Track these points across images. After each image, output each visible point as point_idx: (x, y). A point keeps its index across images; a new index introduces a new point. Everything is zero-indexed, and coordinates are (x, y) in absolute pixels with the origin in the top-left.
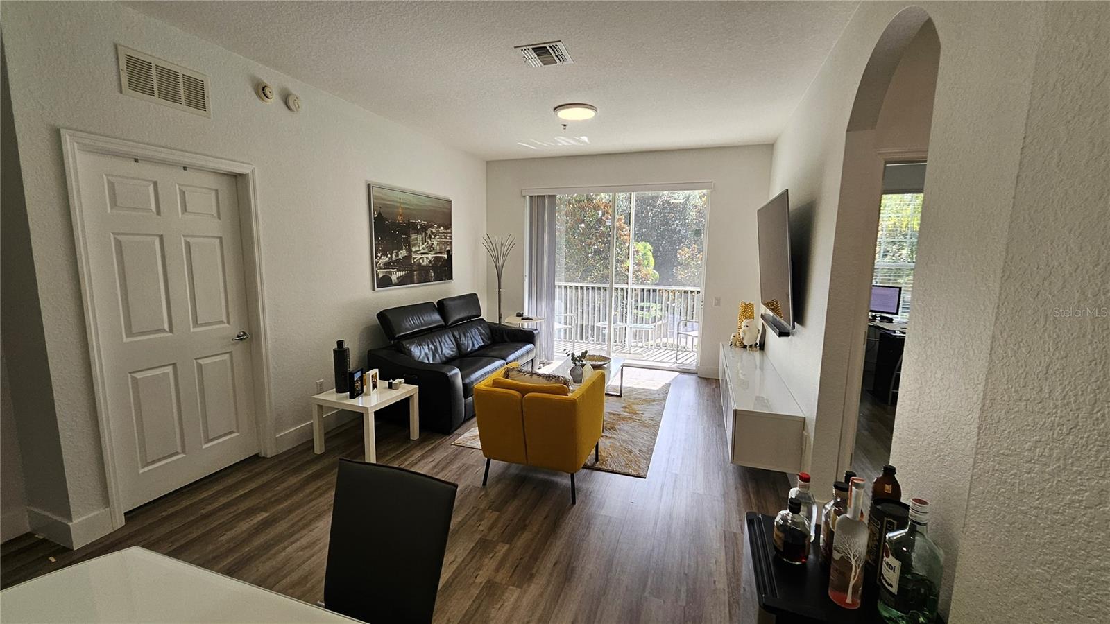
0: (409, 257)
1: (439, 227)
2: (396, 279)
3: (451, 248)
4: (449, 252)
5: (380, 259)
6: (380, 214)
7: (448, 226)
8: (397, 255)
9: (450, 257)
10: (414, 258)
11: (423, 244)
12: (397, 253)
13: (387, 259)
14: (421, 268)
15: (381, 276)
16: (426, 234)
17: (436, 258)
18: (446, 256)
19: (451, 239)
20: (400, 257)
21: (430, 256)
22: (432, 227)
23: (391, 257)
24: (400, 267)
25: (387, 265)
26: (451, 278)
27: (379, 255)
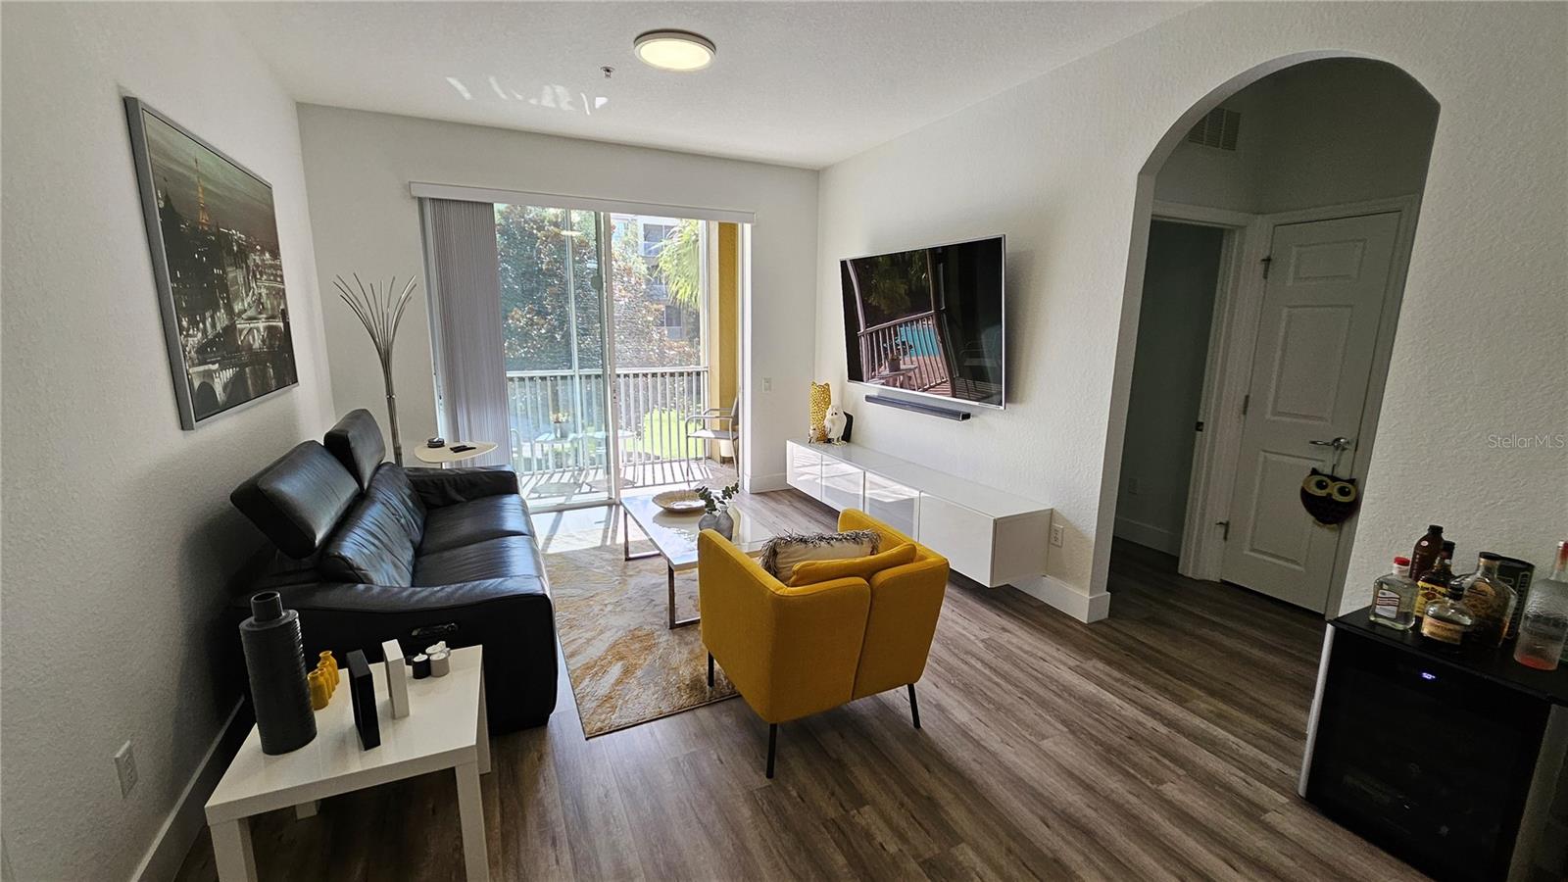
0: (230, 330)
1: (262, 252)
2: (221, 389)
3: (286, 305)
4: (284, 314)
5: (188, 335)
6: (167, 199)
7: (275, 253)
8: (214, 326)
9: (287, 325)
10: (241, 331)
11: (247, 295)
12: (213, 317)
13: (200, 335)
14: (256, 358)
15: (196, 384)
16: (248, 267)
17: (269, 329)
18: (281, 325)
19: (282, 282)
20: (218, 328)
21: (261, 325)
22: (254, 250)
23: (205, 331)
24: (223, 358)
25: (204, 353)
26: (295, 381)
27: (185, 324)
